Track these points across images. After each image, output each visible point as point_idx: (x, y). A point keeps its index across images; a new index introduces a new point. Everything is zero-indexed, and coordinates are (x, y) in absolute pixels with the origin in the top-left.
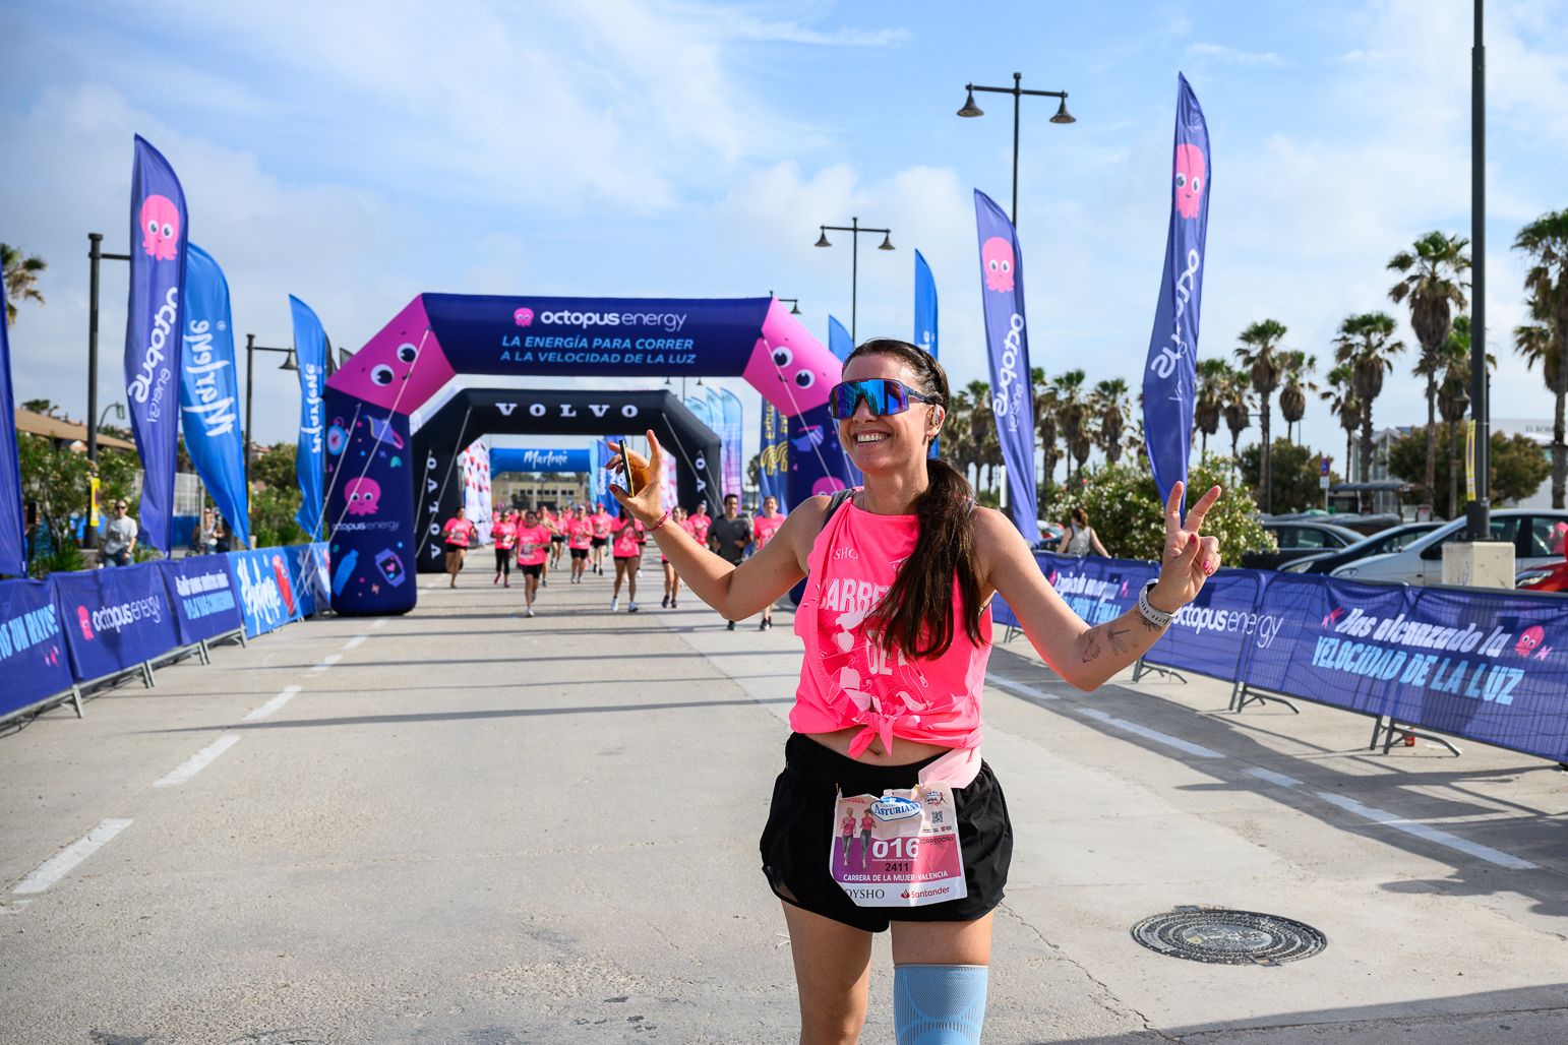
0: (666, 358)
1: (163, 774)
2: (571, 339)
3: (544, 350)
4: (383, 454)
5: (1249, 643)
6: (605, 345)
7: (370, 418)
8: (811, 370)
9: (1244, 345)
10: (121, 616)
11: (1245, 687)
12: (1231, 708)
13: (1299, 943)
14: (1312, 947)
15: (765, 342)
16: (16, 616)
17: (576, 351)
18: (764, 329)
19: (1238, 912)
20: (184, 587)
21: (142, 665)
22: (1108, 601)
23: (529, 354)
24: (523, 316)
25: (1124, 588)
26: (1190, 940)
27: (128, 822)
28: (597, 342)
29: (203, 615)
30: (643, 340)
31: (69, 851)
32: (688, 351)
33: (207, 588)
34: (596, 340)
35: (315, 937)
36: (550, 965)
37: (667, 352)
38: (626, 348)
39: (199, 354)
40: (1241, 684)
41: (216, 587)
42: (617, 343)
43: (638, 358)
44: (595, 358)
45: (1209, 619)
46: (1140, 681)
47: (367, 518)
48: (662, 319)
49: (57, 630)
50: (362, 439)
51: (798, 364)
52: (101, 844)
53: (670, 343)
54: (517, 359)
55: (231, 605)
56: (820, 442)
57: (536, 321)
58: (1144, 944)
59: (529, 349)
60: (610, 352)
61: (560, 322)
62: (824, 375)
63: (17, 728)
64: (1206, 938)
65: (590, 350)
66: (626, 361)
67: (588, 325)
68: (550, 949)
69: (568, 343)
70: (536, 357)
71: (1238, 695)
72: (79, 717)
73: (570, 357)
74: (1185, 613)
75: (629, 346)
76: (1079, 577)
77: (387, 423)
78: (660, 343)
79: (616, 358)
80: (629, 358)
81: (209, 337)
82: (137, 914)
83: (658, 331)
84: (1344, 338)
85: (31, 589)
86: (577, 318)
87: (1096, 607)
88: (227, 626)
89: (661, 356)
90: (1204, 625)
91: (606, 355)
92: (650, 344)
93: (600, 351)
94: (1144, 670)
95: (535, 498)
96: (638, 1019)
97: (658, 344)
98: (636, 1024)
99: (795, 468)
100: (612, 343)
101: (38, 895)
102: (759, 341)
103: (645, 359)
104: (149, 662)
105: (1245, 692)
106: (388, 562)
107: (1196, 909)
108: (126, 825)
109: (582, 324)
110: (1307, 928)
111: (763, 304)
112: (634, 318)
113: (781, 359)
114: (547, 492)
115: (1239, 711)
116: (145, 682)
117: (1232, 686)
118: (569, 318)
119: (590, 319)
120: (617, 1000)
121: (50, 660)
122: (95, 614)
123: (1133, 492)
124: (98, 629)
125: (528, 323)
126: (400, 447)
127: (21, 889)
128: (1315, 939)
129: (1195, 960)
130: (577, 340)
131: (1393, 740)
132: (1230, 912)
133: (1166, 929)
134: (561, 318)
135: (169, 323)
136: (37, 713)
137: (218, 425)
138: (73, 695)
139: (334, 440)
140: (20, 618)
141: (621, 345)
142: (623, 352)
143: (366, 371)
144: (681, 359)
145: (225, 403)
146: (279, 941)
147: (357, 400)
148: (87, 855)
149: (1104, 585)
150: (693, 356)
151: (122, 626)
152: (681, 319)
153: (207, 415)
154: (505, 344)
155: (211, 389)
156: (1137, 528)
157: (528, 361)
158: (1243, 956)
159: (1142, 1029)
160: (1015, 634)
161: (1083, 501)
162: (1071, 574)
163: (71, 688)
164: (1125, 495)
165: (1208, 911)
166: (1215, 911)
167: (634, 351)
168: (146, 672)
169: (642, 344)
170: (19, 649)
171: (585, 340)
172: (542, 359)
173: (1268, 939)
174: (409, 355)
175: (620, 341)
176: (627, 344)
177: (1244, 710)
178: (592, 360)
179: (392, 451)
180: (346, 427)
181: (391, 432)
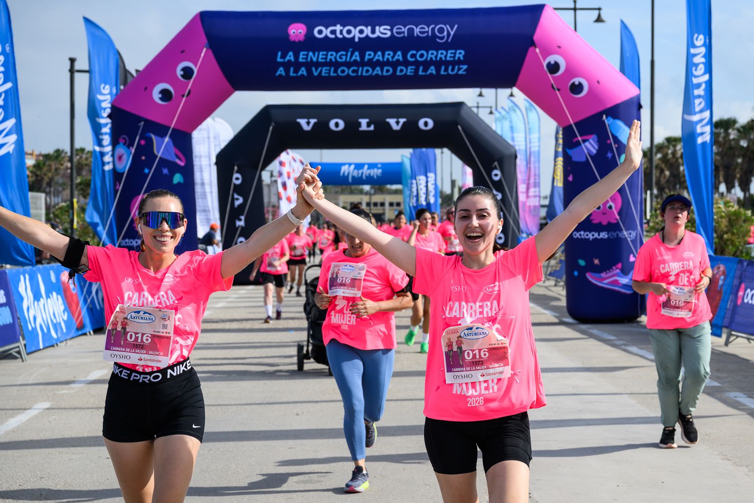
0: (438, 70)
2: (344, 53)
3: (318, 65)
4: (165, 171)
6: (376, 58)
7: (153, 136)
8: (585, 78)
15: (537, 50)
17: (348, 65)
18: (535, 38)
23: (303, 69)
24: (297, 31)
28: (369, 55)
30: (414, 52)
32: (459, 62)
34: (368, 53)
37: (438, 64)
38: (398, 60)
42: (389, 55)
43: (410, 71)
44: (367, 71)
48: (433, 29)
50: (144, 155)
51: (571, 72)
53: (441, 54)
54: (292, 74)
56: (594, 152)
57: (309, 35)
59: (302, 64)
60: (382, 64)
61: (333, 36)
62: (598, 82)
65: (362, 63)
66: (398, 73)
67: (359, 38)
69: (340, 58)
70: (309, 71)
73: (343, 71)
75: (401, 58)
77: (167, 139)
78: (431, 55)
79: (388, 71)
80: (401, 71)
83: (429, 43)
86: (349, 32)
89: (433, 68)
91: (378, 68)
92: (422, 56)
93: (373, 64)
97: (430, 56)
99: (570, 178)
100: (383, 56)
102: (531, 49)
103: (417, 70)
109: (354, 38)
111: (537, 10)
112: (405, 30)
113: (554, 68)
118: (341, 32)
119: (361, 32)
125: (302, 38)
126: (182, 164)
130: (349, 54)
134: (333, 32)
139: (120, 158)
141: (393, 57)
142: (395, 65)
143: (148, 89)
144: (453, 70)
147: (139, 119)
150: (465, 67)
152: (452, 30)
154: (279, 60)
157: (302, 75)
167: (406, 63)
169: (413, 56)
171: (357, 53)
172: (316, 74)
174: (187, 73)
175: (392, 53)
176: (399, 56)
178: (364, 74)
179: (174, 168)
180: (130, 145)
181: (173, 150)
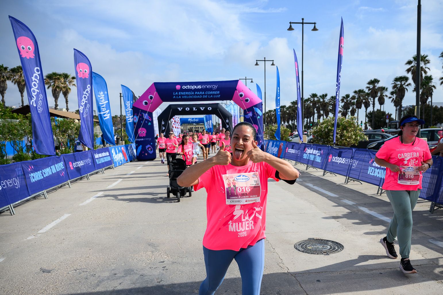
0: (213, 96)
1: (82, 202)
2: (190, 92)
3: (183, 95)
4: (146, 122)
5: (350, 166)
6: (198, 93)
7: (143, 113)
8: (249, 98)
9: (368, 86)
10: (81, 164)
11: (348, 178)
12: (345, 183)
13: (336, 248)
14: (339, 250)
16: (53, 165)
17: (191, 95)
18: (237, 88)
19: (324, 240)
20: (97, 156)
21: (86, 175)
22: (318, 155)
24: (178, 87)
25: (322, 152)
26: (308, 248)
27: (70, 215)
28: (196, 93)
29: (102, 162)
31: (54, 222)
32: (218, 94)
33: (103, 156)
35: (99, 245)
36: (150, 253)
37: (213, 95)
38: (203, 94)
39: (102, 99)
40: (348, 177)
41: (106, 155)
42: (201, 93)
43: (206, 97)
44: (196, 97)
45: (341, 160)
46: (325, 176)
47: (143, 137)
48: (212, 86)
49: (64, 168)
50: (141, 118)
51: (245, 96)
52: (61, 220)
53: (214, 92)
54: (177, 98)
55: (110, 159)
56: (251, 116)
57: (181, 88)
58: (296, 249)
59: (180, 95)
60: (199, 95)
62: (252, 99)
63: (56, 190)
64: (313, 247)
65: (194, 95)
66: (203, 97)
67: (194, 89)
68: (151, 248)
69: (189, 94)
70: (181, 97)
71: (347, 180)
72: (70, 188)
73: (190, 97)
74: (336, 158)
75: (204, 93)
76: (312, 149)
77: (147, 114)
78: (211, 93)
79: (201, 97)
80: (204, 96)
81: (103, 95)
82: (63, 238)
83: (211, 90)
84: (395, 83)
85: (56, 158)
86: (191, 87)
87: (316, 157)
88: (109, 164)
89: (212, 96)
90: (340, 162)
92: (209, 93)
93: (197, 95)
94: (326, 173)
95: (194, 129)
96: (164, 267)
98: (164, 268)
101: (43, 233)
102: (236, 91)
103: (208, 96)
104: (88, 174)
105: (348, 179)
106: (149, 148)
107: (314, 239)
108: (69, 215)
109: (192, 88)
110: (340, 244)
111: (237, 81)
112: (205, 86)
113: (241, 95)
114: (197, 128)
115: (347, 184)
116: (87, 179)
117: (346, 177)
118: (189, 87)
119: (194, 87)
120: (162, 262)
121: (62, 175)
122: (74, 163)
123: (330, 126)
124: (75, 167)
125: (179, 89)
126: (151, 120)
127: (40, 232)
128: (341, 247)
129: (308, 253)
131: (383, 192)
132: (322, 240)
133: (303, 245)
134: (187, 87)
135: (88, 93)
136: (61, 187)
137: (106, 117)
138: (68, 183)
139: (135, 119)
140: (54, 165)
142: (202, 95)
143: (142, 102)
144: (217, 96)
145: (108, 111)
146: (91, 245)
147: (140, 109)
148: (57, 223)
149: (317, 151)
150: (220, 95)
151: (81, 166)
152: (216, 86)
153: (104, 114)
154: (174, 94)
155: (105, 108)
156: (331, 135)
158: (321, 252)
159: (287, 272)
160: (297, 163)
161: (318, 129)
162: (310, 149)
163: (67, 181)
164: (328, 127)
165: (316, 240)
166: (318, 239)
167: (205, 95)
168: (87, 176)
169: (207, 93)
170: (53, 173)
171: (193, 92)
172: (183, 98)
173: (329, 247)
174: (151, 98)
176: (203, 93)
177: (348, 183)
179: (149, 121)
180: (138, 116)
181: (148, 117)
